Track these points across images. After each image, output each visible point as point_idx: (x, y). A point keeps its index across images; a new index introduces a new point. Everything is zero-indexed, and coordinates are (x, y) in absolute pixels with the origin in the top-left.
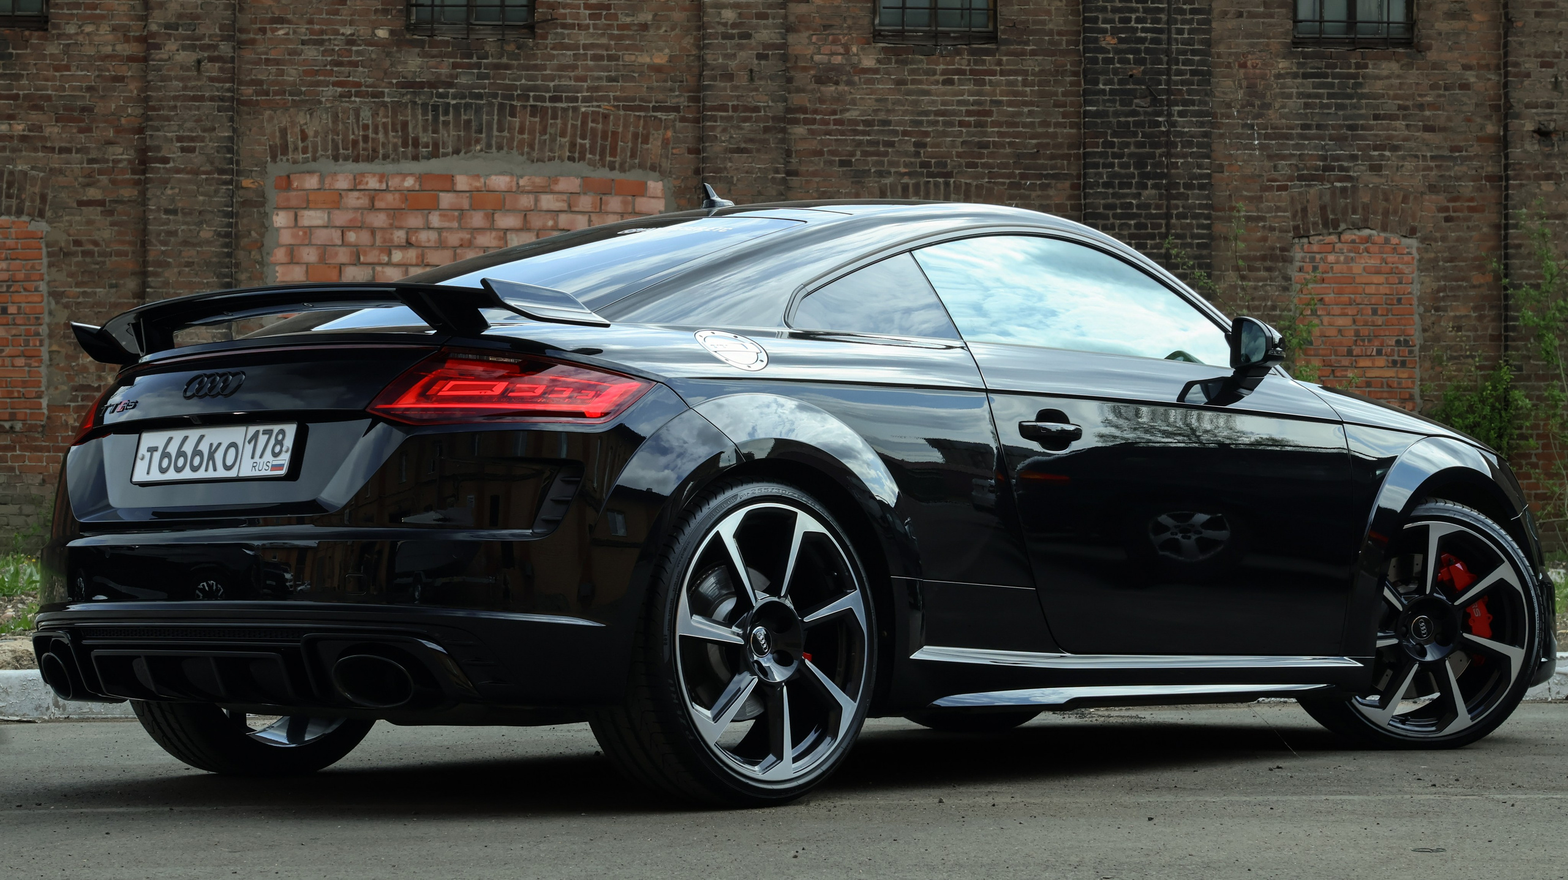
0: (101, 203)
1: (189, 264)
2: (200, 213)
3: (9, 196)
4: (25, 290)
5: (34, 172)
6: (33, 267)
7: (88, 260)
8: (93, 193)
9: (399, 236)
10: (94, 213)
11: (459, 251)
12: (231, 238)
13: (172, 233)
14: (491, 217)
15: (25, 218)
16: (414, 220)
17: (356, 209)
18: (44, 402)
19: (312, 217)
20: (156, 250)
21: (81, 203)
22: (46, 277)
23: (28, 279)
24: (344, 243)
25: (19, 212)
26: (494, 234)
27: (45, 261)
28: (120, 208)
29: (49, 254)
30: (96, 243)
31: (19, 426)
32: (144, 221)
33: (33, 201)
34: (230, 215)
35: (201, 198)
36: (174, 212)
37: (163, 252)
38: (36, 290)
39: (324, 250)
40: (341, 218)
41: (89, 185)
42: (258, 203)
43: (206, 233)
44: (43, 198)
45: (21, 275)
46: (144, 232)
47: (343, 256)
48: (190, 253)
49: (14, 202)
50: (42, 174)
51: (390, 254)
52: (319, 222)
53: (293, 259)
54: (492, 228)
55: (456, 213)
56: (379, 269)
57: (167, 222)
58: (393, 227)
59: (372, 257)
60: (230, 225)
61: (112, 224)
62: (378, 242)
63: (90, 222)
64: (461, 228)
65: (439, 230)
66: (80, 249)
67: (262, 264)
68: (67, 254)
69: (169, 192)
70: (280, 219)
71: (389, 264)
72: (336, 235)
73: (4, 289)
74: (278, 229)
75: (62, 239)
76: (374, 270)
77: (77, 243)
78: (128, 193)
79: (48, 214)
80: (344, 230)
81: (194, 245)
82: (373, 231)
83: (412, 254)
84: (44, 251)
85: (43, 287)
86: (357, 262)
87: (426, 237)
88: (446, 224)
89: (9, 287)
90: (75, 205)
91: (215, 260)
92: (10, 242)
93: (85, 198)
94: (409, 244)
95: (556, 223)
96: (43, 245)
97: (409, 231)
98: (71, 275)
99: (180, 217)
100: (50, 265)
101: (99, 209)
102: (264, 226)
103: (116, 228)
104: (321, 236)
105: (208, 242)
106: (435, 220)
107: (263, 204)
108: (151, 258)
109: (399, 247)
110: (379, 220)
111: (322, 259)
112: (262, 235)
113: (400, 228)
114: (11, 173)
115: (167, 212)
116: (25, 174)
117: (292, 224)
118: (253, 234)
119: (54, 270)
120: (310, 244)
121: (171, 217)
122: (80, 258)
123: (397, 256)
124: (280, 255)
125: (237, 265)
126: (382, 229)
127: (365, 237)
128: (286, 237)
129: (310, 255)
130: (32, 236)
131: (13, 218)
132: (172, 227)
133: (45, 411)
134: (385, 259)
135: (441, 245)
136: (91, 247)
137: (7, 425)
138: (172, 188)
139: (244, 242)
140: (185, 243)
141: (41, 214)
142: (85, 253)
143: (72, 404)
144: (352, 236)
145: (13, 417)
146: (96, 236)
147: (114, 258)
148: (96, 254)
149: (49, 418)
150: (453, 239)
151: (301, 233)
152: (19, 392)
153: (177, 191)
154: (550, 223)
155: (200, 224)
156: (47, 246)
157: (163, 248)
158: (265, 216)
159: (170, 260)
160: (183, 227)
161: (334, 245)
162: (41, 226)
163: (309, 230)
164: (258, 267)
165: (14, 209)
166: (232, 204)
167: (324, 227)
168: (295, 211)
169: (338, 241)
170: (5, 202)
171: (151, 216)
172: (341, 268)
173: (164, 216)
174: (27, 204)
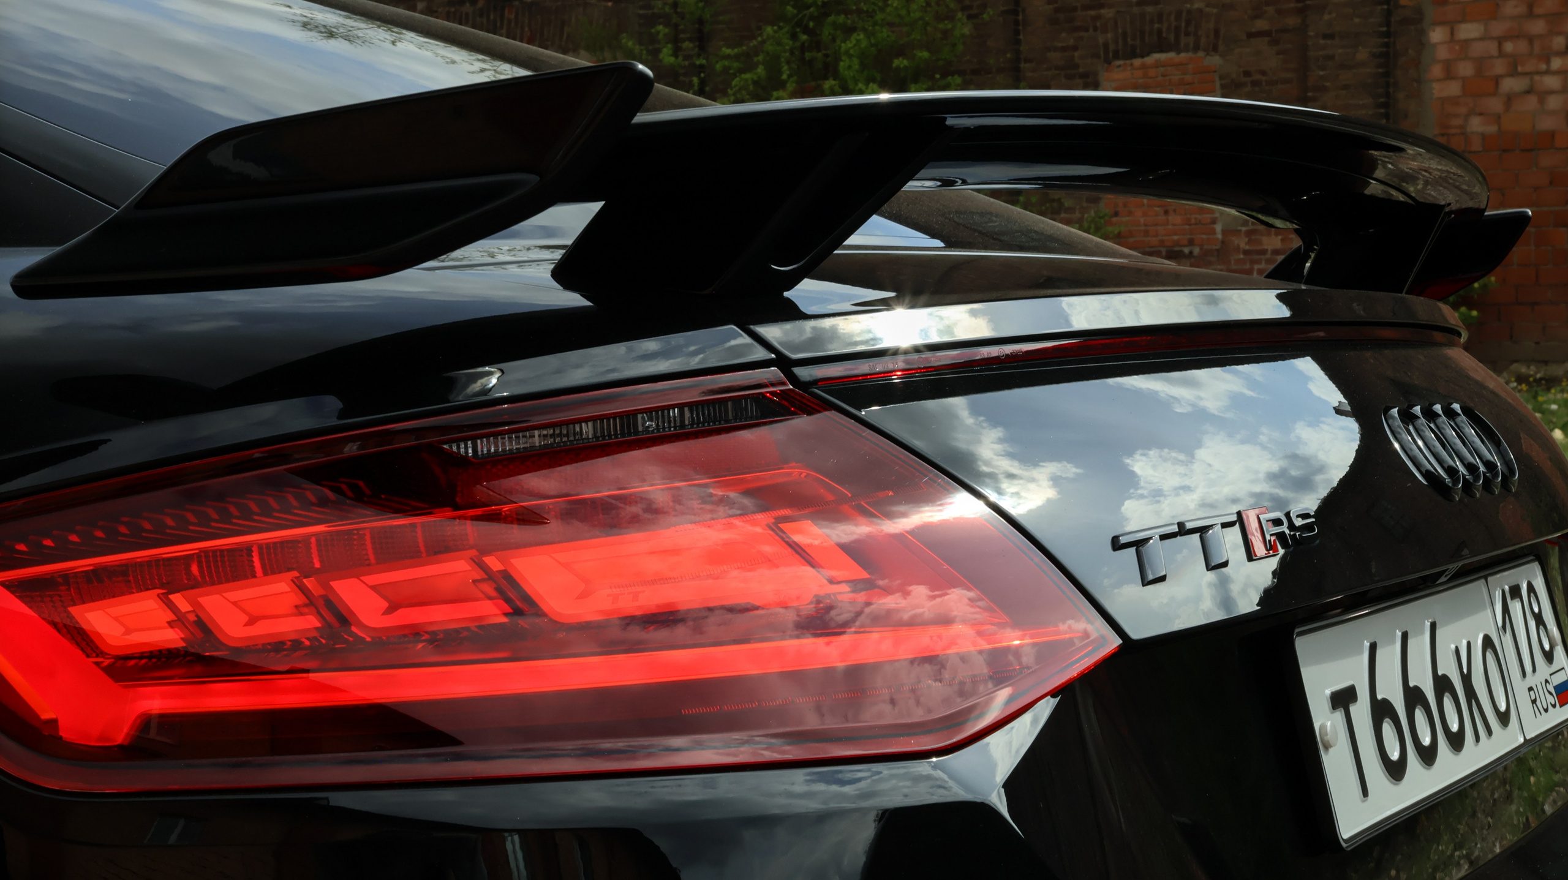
0: (1268, 33)
1: (1346, 87)
2: (1357, 35)
3: (1187, 34)
5: (1208, 9)
7: (1257, 89)
8: (1261, 25)
9: (1559, 42)
10: (1261, 44)
12: (1387, 59)
13: (1331, 58)
15: (1201, 54)
17: (1513, 18)
18: (1218, 228)
19: (1469, 30)
20: (1316, 73)
21: (1250, 35)
24: (1501, 54)
25: (1196, 48)
27: (1218, 92)
28: (1285, 37)
29: (1223, 87)
30: (1263, 73)
31: (1197, 251)
32: (1304, 48)
33: (1207, 36)
34: (1388, 34)
35: (1357, 20)
36: (1330, 36)
37: (1323, 78)
39: (1480, 63)
40: (1498, 28)
41: (1257, 17)
42: (1416, 21)
43: (1362, 54)
44: (1217, 32)
46: (1305, 59)
47: (1499, 67)
48: (1346, 77)
49: (1191, 40)
50: (1215, 11)
51: (1548, 62)
52: (1475, 35)
53: (1449, 75)
56: (1537, 78)
57: (1324, 48)
58: (1553, 33)
59: (1528, 68)
60: (1387, 45)
61: (1278, 53)
62: (1537, 49)
63: (1258, 53)
66: (1248, 79)
67: (1419, 81)
68: (1239, 85)
69: (1326, 17)
70: (1437, 35)
71: (1548, 72)
72: (1492, 48)
74: (1434, 46)
75: (1234, 71)
76: (1532, 80)
77: (1247, 74)
78: (1292, 21)
79: (1222, 47)
80: (1500, 41)
81: (1350, 68)
82: (1531, 39)
84: (1218, 84)
86: (1513, 73)
90: (1243, 37)
91: (1370, 81)
92: (1188, 78)
93: (1253, 30)
96: (1217, 79)
99: (1337, 41)
101: (1267, 39)
102: (1421, 41)
103: (1281, 56)
104: (1478, 49)
105: (1363, 64)
107: (1420, 21)
108: (1311, 83)
109: (1560, 54)
110: (1538, 27)
111: (1479, 71)
112: (1419, 53)
113: (1560, 34)
114: (1189, 12)
115: (1326, 37)
116: (1200, 11)
117: (1447, 38)
118: (1411, 51)
120: (1466, 58)
121: (1329, 42)
122: (1248, 88)
123: (1556, 63)
124: (1437, 71)
125: (1396, 84)
126: (1541, 37)
127: (1522, 46)
128: (1443, 53)
129: (1466, 69)
130: (1205, 70)
131: (1190, 54)
132: (1329, 52)
133: (1220, 236)
134: (1544, 67)
136: (1257, 77)
137: (1186, 250)
138: (1330, 13)
139: (1402, 61)
140: (1343, 66)
141: (1215, 49)
142: (1256, 83)
143: (1244, 229)
144: (1509, 47)
145: (1191, 242)
146: (1264, 66)
147: (1281, 86)
148: (1264, 83)
149: (1223, 242)
151: (1457, 47)
152: (1196, 219)
153: (1334, 15)
155: (1355, 46)
156: (1221, 78)
157: (1321, 73)
158: (1422, 33)
159: (1328, 84)
160: (1340, 51)
161: (1491, 57)
162: (1215, 60)
163: (1467, 42)
164: (1415, 84)
165: (1191, 45)
166: (1388, 24)
167: (1481, 39)
168: (1451, 25)
169: (1495, 52)
170: (1183, 40)
171: (1310, 43)
172: (1497, 80)
173: (1322, 42)
174: (1203, 40)
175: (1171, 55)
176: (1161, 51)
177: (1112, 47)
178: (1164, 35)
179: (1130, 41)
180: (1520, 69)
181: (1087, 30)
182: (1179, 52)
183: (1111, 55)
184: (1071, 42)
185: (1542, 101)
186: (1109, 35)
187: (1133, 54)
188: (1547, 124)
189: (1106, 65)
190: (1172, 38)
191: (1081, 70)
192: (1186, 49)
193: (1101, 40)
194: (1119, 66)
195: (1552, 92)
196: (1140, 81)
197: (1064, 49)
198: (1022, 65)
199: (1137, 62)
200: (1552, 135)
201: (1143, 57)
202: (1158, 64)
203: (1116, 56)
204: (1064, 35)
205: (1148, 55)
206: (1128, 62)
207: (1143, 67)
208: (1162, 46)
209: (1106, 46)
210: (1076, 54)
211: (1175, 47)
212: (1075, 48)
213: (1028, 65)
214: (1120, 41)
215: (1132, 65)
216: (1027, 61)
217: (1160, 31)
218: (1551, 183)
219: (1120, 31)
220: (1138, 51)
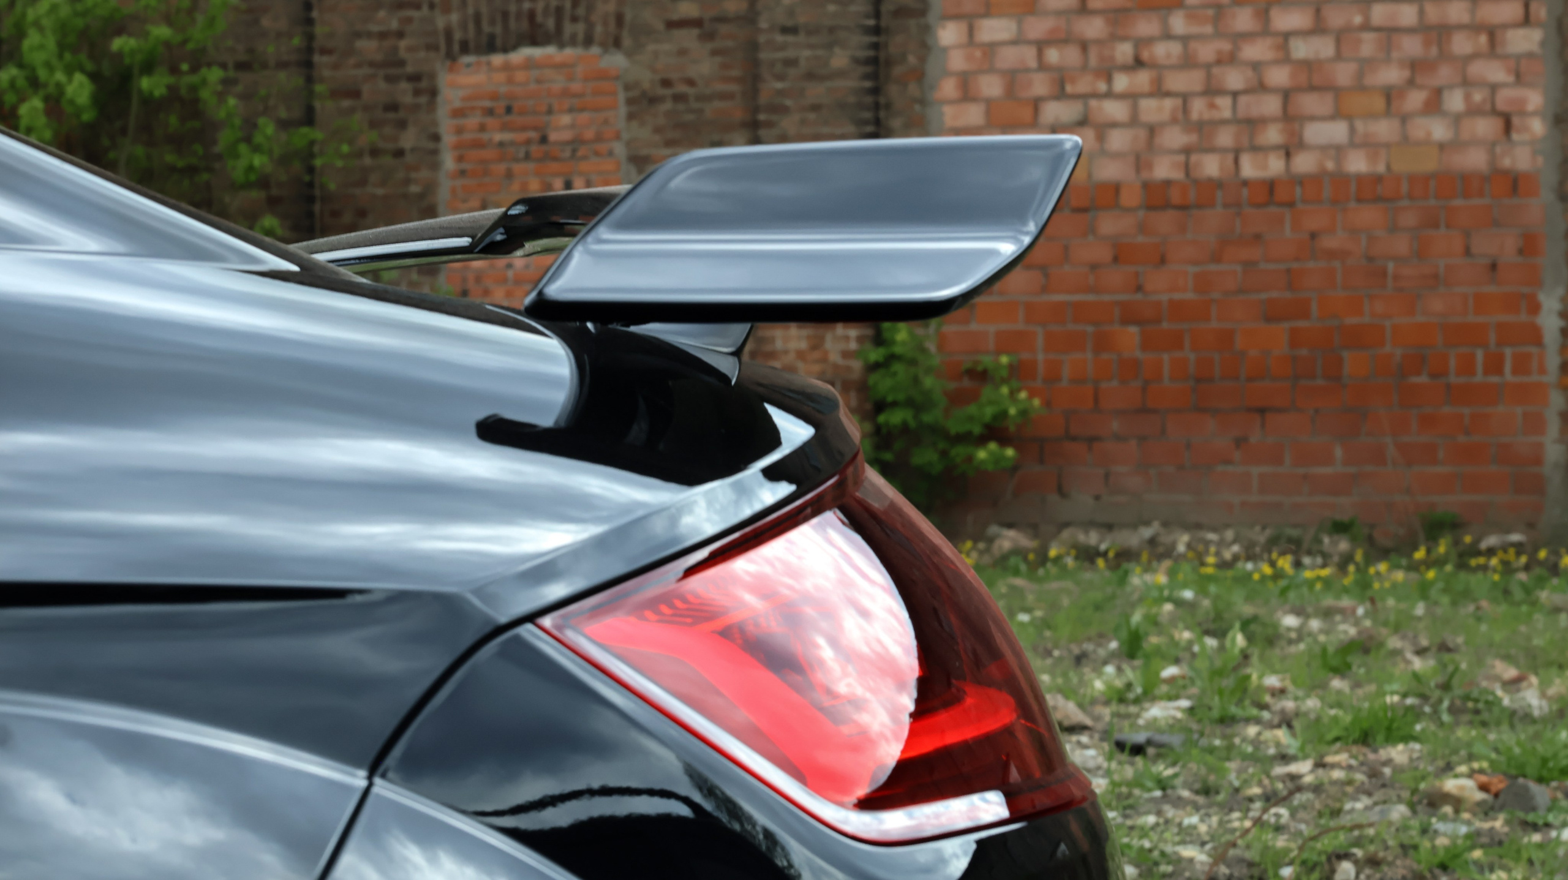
0: (697, 23)
1: (815, 108)
2: (832, 30)
3: (574, 19)
4: (597, 154)
6: (606, 122)
7: (681, 107)
8: (687, 9)
9: (1124, 51)
10: (688, 38)
11: (1216, 71)
12: (876, 67)
13: (791, 63)
14: (1263, 15)
15: (595, 50)
16: (1146, 26)
17: (1059, 13)
19: (995, 29)
20: (771, 86)
21: (672, 25)
22: (625, 136)
23: (599, 138)
24: (1042, 66)
25: (588, 41)
26: (1269, 41)
27: (623, 110)
28: (724, 29)
29: (630, 102)
30: (691, 82)
32: (753, 47)
33: (605, 24)
34: (877, 30)
35: (831, 8)
36: (792, 30)
37: (781, 93)
38: (611, 153)
39: (1012, 78)
40: (1037, 28)
42: (919, 11)
43: (840, 59)
44: (620, 19)
45: (589, 134)
46: (755, 63)
47: (1040, 85)
48: (816, 92)
49: (580, 28)
51: (1109, 79)
52: (1004, 36)
53: (967, 95)
54: (1265, 30)
55: (1210, 12)
56: (1093, 103)
57: (783, 47)
58: (1115, 38)
59: (1083, 85)
60: (876, 46)
61: (715, 53)
62: (1093, 61)
63: (682, 52)
64: (1219, 34)
65: (1185, 39)
66: (668, 92)
67: (923, 102)
68: (653, 100)
70: (948, 34)
71: (1109, 95)
72: (1029, 55)
73: (567, 154)
74: (945, 50)
75: (646, 79)
76: (1086, 106)
77: (666, 83)
78: (734, 6)
79: (627, 41)
80: (1040, 46)
81: (822, 78)
82: (1084, 46)
83: (1143, 79)
84: (621, 97)
85: (619, 149)
86: (1060, 94)
87: (1164, 51)
88: (1195, 29)
89: (574, 151)
90: (660, 26)
91: (852, 99)
92: (576, 86)
93: (675, 17)
94: (1138, 63)
95: (1367, 18)
96: (619, 89)
97: (1141, 43)
98: (657, 130)
99: (802, 38)
100: (631, 117)
101: (695, 32)
102: (925, 46)
103: (718, 59)
104: (1009, 57)
105: (841, 74)
106: (1178, 23)
107: (923, 12)
108: (763, 99)
109: (1126, 68)
110: (1093, 28)
111: (1010, 90)
112: (923, 59)
113: (1124, 39)
115: (786, 30)
117: (964, 39)
118: (912, 59)
119: (635, 124)
120: (991, 70)
121: (790, 39)
122: (668, 105)
123: (1121, 83)
124: (948, 88)
125: (888, 106)
126: (1099, 42)
127: (1072, 56)
128: (957, 61)
129: (991, 86)
130: (603, 76)
131: (579, 51)
132: (790, 53)
134: (1102, 87)
135: (1188, 62)
136: (682, 88)
139: (897, 71)
140: (810, 76)
141: (617, 43)
142: (679, 98)
144: (1053, 55)
146: (693, 71)
147: (718, 104)
148: (692, 98)
150: (1206, 52)
151: (978, 54)
154: (1358, 20)
155: (830, 46)
156: (627, 87)
157: (779, 85)
158: (926, 30)
159: (788, 102)
160: (807, 53)
161: (1027, 70)
162: (617, 61)
163: (991, 48)
164: (917, 107)
165: (581, 36)
166: (877, 15)
167: (1014, 42)
168: (970, 20)
169: (1033, 63)
170: (568, 28)
171: (762, 39)
172: (1036, 104)
173: (780, 38)
174: (599, 29)
175: (550, 50)
176: (534, 42)
177: (458, 36)
178: (539, 18)
179: (486, 28)
180: (1069, 89)
181: (418, 7)
182: (561, 45)
183: (456, 47)
184: (394, 25)
185: (1101, 137)
186: (454, 18)
187: (491, 46)
188: (1109, 171)
189: (448, 63)
190: (551, 23)
191: (410, 69)
192: (573, 42)
193: (441, 22)
194: (468, 65)
195: (1114, 125)
196: (503, 89)
197: (383, 35)
198: (317, 58)
199: (497, 59)
200: (1115, 188)
201: (505, 50)
202: (530, 64)
203: (465, 49)
204: (382, 14)
205: (515, 47)
206: (484, 59)
207: (507, 67)
208: (535, 39)
209: (448, 34)
210: (403, 44)
211: (556, 38)
212: (400, 35)
213: (325, 59)
214: (471, 27)
215: (489, 64)
216: (324, 51)
217: (532, 15)
218: (1116, 259)
219: (470, 10)
220: (499, 42)
